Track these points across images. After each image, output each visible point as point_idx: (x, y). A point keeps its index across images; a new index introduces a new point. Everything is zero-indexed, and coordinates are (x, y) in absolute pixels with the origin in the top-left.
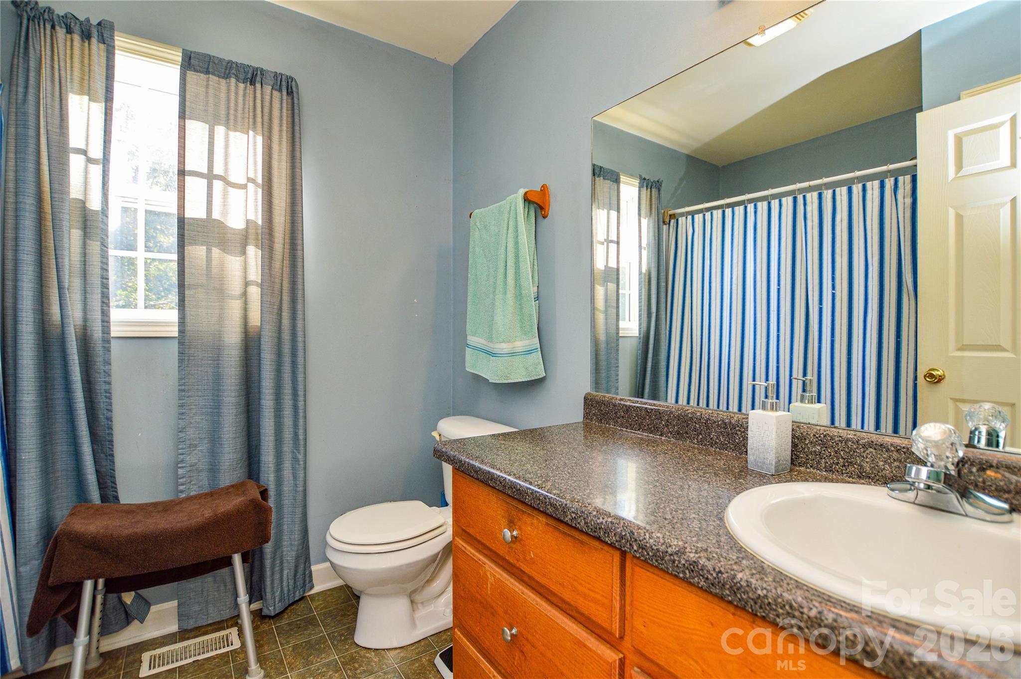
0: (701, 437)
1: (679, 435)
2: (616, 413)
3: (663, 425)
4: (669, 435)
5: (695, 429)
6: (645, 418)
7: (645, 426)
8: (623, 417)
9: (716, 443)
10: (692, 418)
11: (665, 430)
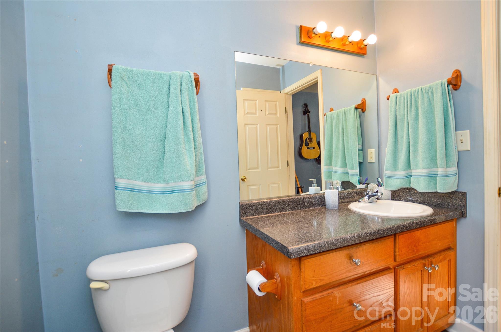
0: (301, 206)
1: (293, 208)
2: (262, 208)
3: (286, 207)
4: (289, 210)
5: (299, 204)
6: (278, 206)
7: (278, 209)
8: (266, 209)
9: (307, 206)
10: (298, 200)
11: (287, 208)
